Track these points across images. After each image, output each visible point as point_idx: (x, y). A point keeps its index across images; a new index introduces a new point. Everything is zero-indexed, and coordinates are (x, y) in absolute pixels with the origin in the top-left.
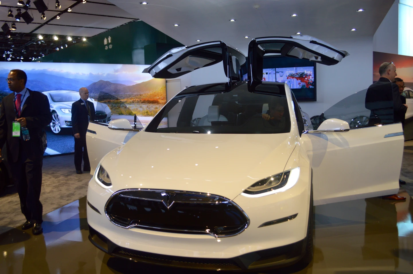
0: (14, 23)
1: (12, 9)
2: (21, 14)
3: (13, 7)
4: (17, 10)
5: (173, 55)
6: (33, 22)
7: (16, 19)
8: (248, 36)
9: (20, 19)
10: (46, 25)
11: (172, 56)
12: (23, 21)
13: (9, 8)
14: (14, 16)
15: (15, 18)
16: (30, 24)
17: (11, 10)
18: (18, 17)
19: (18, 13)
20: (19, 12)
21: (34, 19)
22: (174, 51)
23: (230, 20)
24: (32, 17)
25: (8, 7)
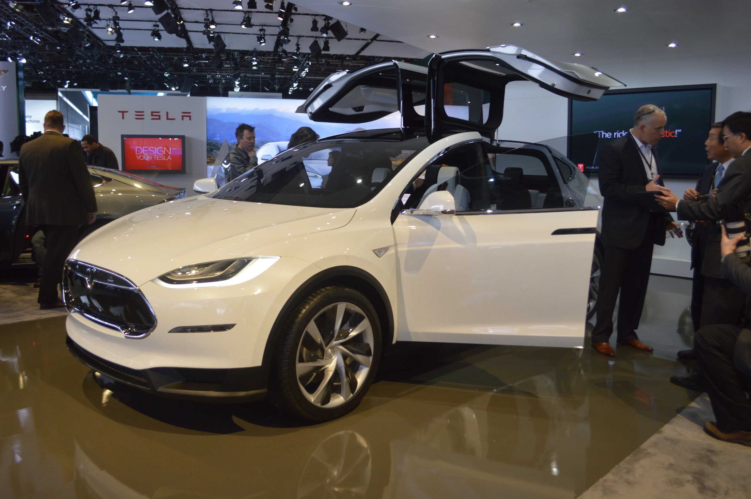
0: (327, 39)
1: (317, 18)
2: (330, 25)
3: (318, 15)
4: (325, 20)
5: (333, 84)
6: (347, 37)
7: (321, 34)
8: (580, 53)
9: (327, 34)
10: (375, 42)
11: (332, 87)
12: (333, 35)
13: (313, 17)
14: (319, 29)
15: (320, 31)
16: (343, 41)
17: (316, 20)
18: (325, 30)
19: (325, 25)
20: (327, 22)
21: (348, 33)
22: (334, 77)
23: (513, 24)
24: (346, 30)
25: (312, 15)
